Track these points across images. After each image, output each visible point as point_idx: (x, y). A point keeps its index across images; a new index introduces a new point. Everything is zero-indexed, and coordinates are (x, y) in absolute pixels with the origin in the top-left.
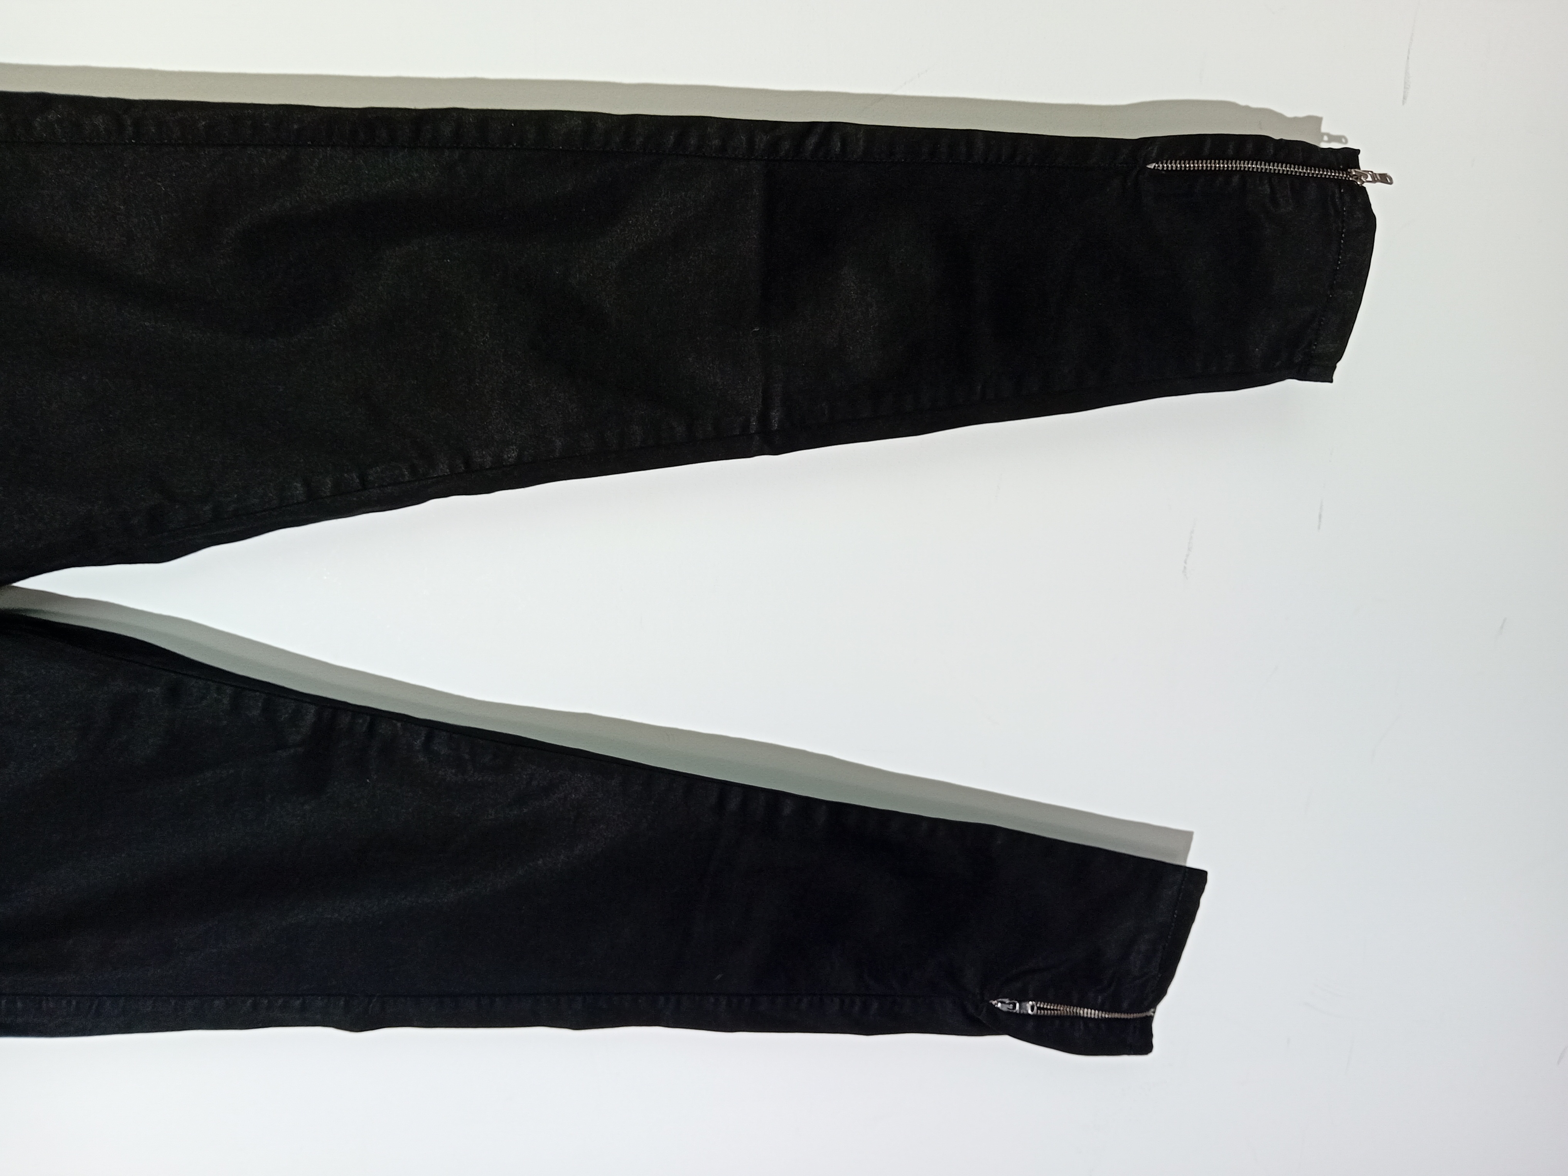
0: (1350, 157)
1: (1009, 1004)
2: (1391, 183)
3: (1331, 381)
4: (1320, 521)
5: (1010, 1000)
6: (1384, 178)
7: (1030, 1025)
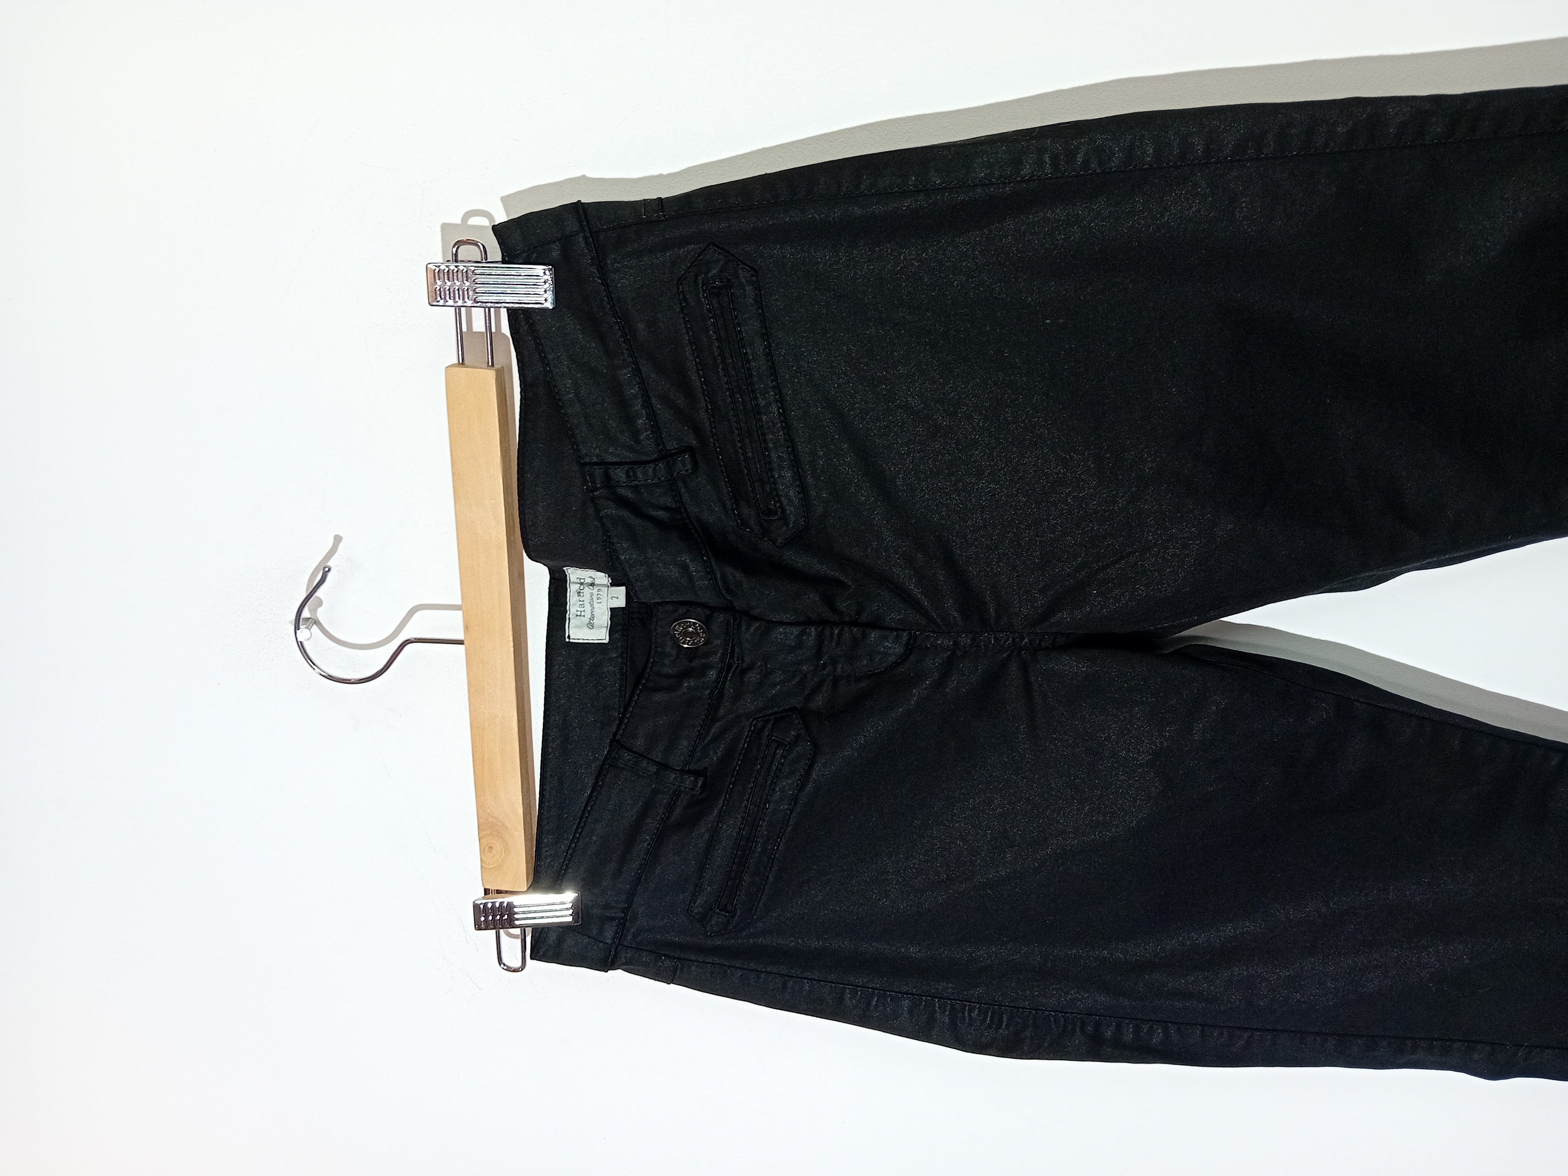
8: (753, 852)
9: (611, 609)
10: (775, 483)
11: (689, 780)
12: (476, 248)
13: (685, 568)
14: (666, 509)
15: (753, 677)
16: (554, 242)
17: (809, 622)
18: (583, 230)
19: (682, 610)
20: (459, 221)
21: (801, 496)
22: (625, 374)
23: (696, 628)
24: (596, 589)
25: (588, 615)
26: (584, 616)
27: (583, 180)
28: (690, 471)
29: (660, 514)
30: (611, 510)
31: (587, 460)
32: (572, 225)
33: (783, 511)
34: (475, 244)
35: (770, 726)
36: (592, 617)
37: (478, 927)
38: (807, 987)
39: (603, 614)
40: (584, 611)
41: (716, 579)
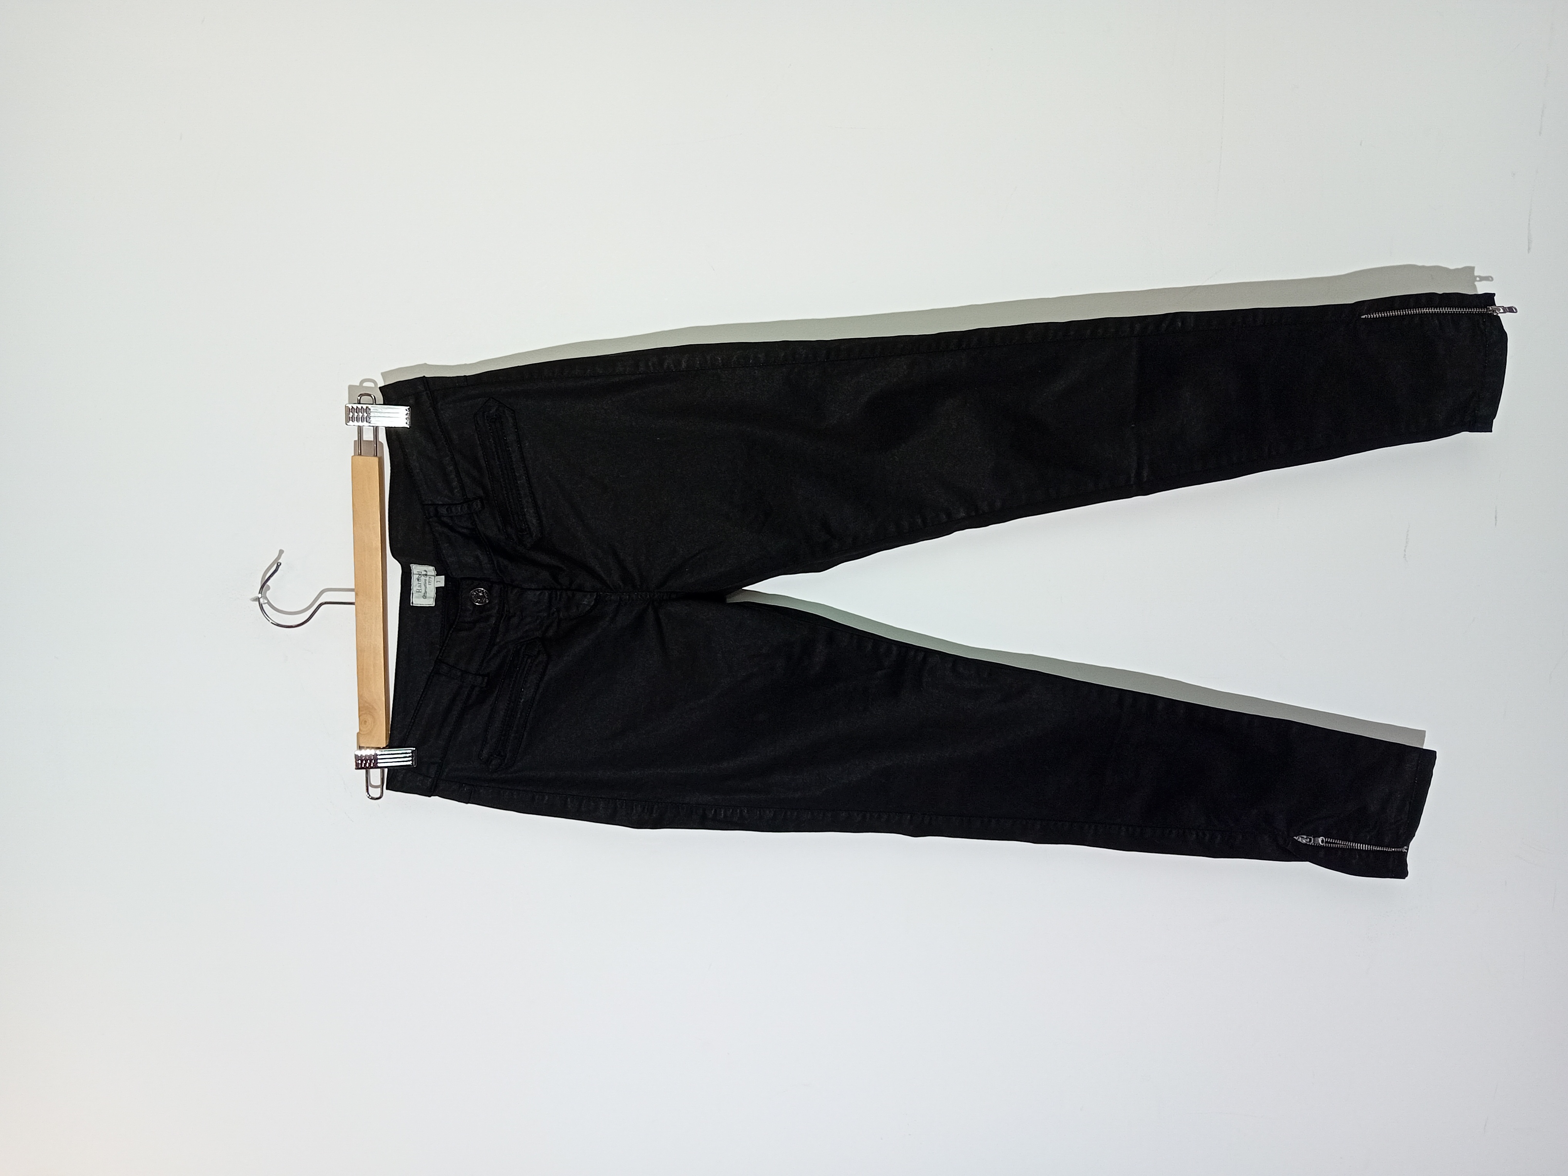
0: (1489, 298)
1: (1307, 838)
2: (1516, 312)
3: (1491, 431)
4: (1496, 520)
5: (1307, 836)
6: (1511, 310)
7: (1322, 854)
8: (515, 718)
9: (436, 588)
10: (525, 515)
11: (480, 679)
12: (370, 397)
13: (477, 557)
14: (467, 528)
15: (515, 620)
16: (411, 395)
17: (545, 588)
18: (426, 390)
19: (476, 583)
20: (358, 384)
21: (538, 522)
22: (447, 460)
23: (483, 593)
24: (428, 577)
25: (423, 591)
26: (421, 592)
27: (425, 365)
28: (480, 509)
29: (465, 531)
30: (439, 528)
31: (426, 502)
32: (421, 388)
33: (530, 529)
34: (370, 395)
35: (523, 648)
36: (426, 592)
37: (357, 768)
38: (547, 798)
39: (431, 591)
40: (421, 589)
41: (494, 564)
